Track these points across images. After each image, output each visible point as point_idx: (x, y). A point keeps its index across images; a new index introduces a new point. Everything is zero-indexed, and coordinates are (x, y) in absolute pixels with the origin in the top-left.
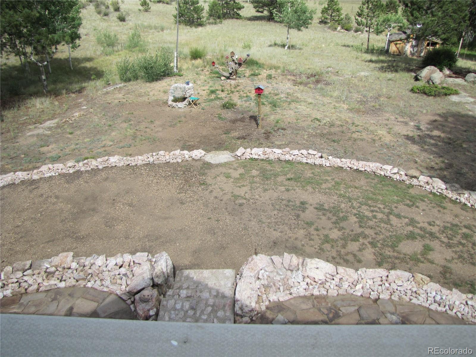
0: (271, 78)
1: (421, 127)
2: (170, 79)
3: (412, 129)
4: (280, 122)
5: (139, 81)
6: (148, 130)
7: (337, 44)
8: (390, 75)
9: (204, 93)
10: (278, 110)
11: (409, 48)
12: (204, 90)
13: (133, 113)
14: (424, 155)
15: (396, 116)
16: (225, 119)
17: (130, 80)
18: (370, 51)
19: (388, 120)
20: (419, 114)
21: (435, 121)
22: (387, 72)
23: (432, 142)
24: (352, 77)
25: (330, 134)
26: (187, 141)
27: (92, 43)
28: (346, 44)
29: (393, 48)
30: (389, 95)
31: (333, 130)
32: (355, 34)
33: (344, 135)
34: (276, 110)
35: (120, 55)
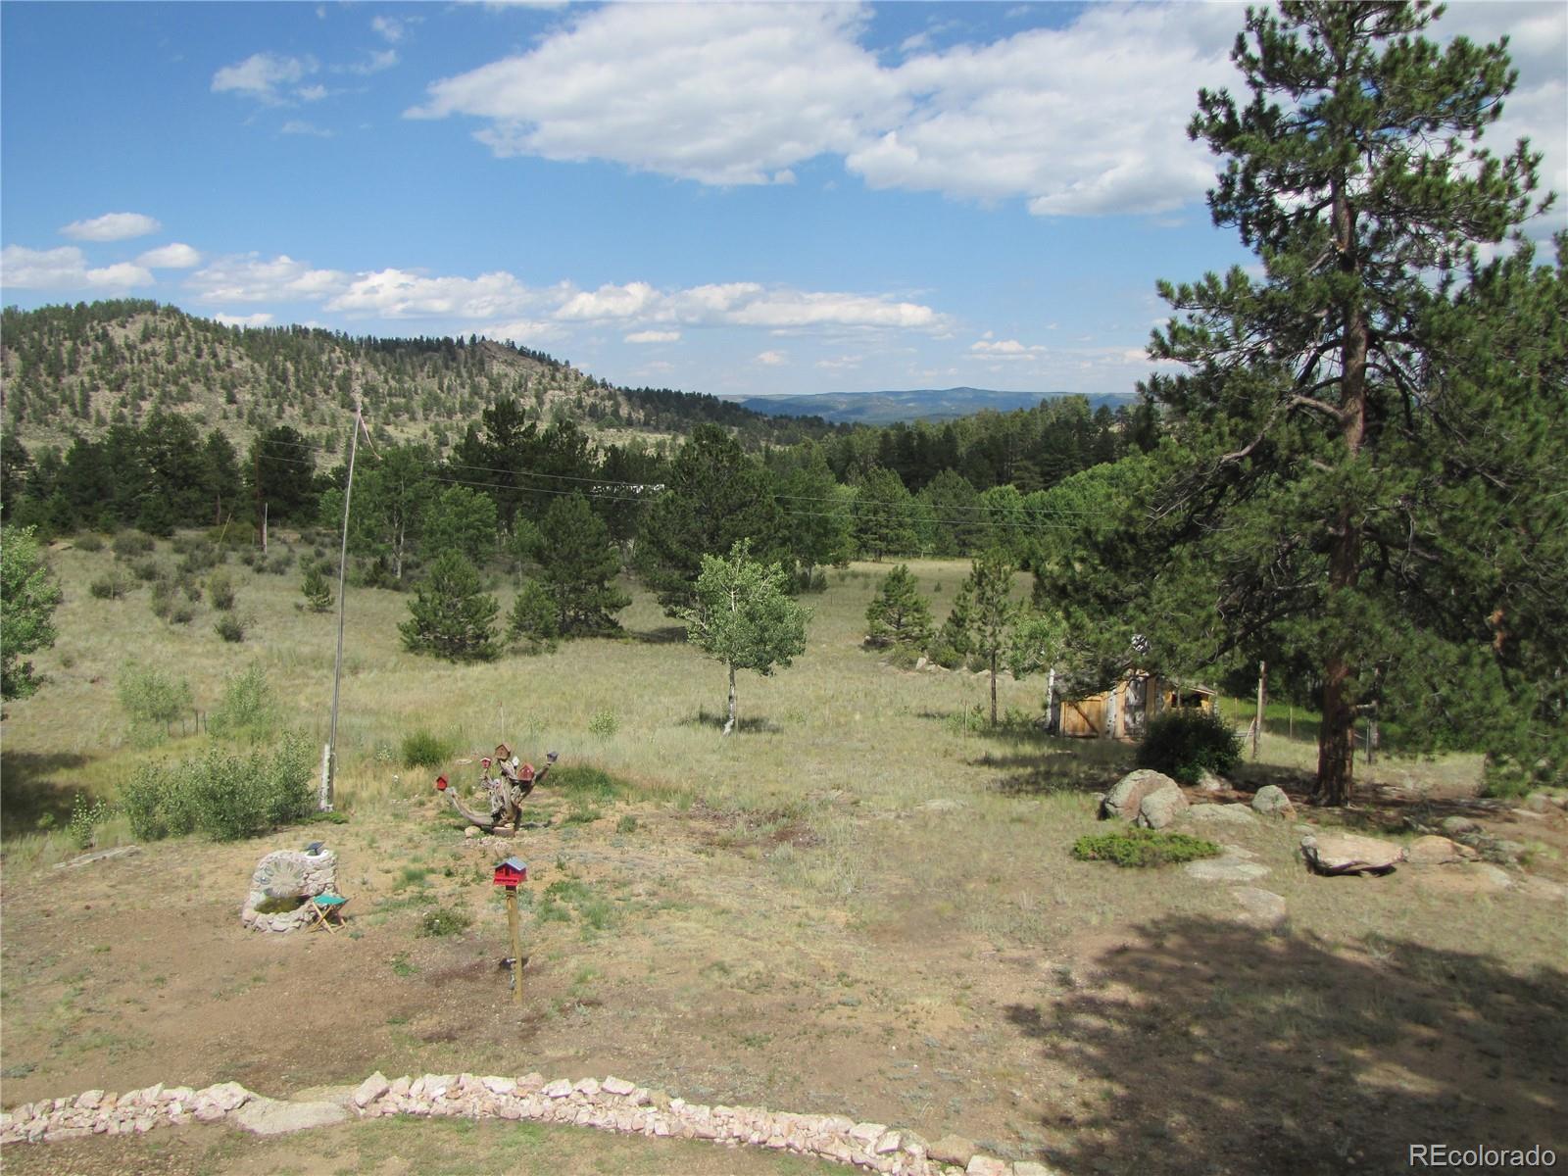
0: (631, 830)
1: (1074, 976)
2: (293, 834)
3: (1041, 985)
4: (590, 977)
5: (191, 838)
6: (131, 1010)
7: (904, 712)
8: (1025, 805)
9: (385, 881)
10: (605, 938)
11: (1121, 714)
12: (388, 872)
13: (109, 949)
14: (1056, 1071)
15: (1002, 942)
16: (418, 970)
17: (162, 834)
18: (1000, 728)
19: (968, 957)
20: (1075, 931)
21: (1123, 950)
22: (1022, 795)
23: (1095, 1022)
24: (898, 817)
25: (747, 1015)
26: (250, 1048)
27: (106, 708)
28: (931, 709)
29: (1070, 718)
30: (994, 871)
31: (759, 1002)
32: (973, 677)
33: (793, 1016)
34: (595, 937)
35: (185, 747)
